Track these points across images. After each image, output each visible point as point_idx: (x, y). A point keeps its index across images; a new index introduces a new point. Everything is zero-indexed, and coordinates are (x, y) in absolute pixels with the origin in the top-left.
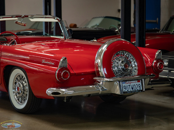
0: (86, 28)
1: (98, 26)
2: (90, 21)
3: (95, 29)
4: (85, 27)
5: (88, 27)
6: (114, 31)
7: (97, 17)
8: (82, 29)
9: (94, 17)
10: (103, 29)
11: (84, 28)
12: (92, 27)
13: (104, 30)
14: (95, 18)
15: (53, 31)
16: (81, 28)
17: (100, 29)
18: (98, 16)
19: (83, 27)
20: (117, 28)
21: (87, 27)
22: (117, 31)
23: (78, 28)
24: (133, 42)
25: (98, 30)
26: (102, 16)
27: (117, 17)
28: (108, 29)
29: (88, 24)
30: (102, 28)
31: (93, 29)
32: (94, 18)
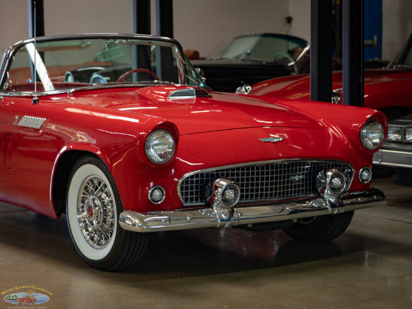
0: (222, 59)
1: (249, 54)
2: (231, 44)
3: (243, 63)
4: (219, 57)
5: (228, 58)
6: (285, 67)
7: (246, 36)
8: (214, 62)
9: (240, 35)
10: (261, 62)
11: (217, 59)
12: (237, 57)
13: (264, 63)
14: (242, 37)
15: (155, 67)
16: (211, 59)
17: (255, 61)
18: (248, 34)
19: (215, 58)
20: (291, 59)
21: (224, 57)
22: (292, 66)
23: (204, 59)
24: (334, 91)
25: (248, 63)
26: (258, 33)
27: (284, 32)
28: (271, 60)
29: (226, 51)
30: (260, 60)
31: (239, 62)
32: (238, 37)
